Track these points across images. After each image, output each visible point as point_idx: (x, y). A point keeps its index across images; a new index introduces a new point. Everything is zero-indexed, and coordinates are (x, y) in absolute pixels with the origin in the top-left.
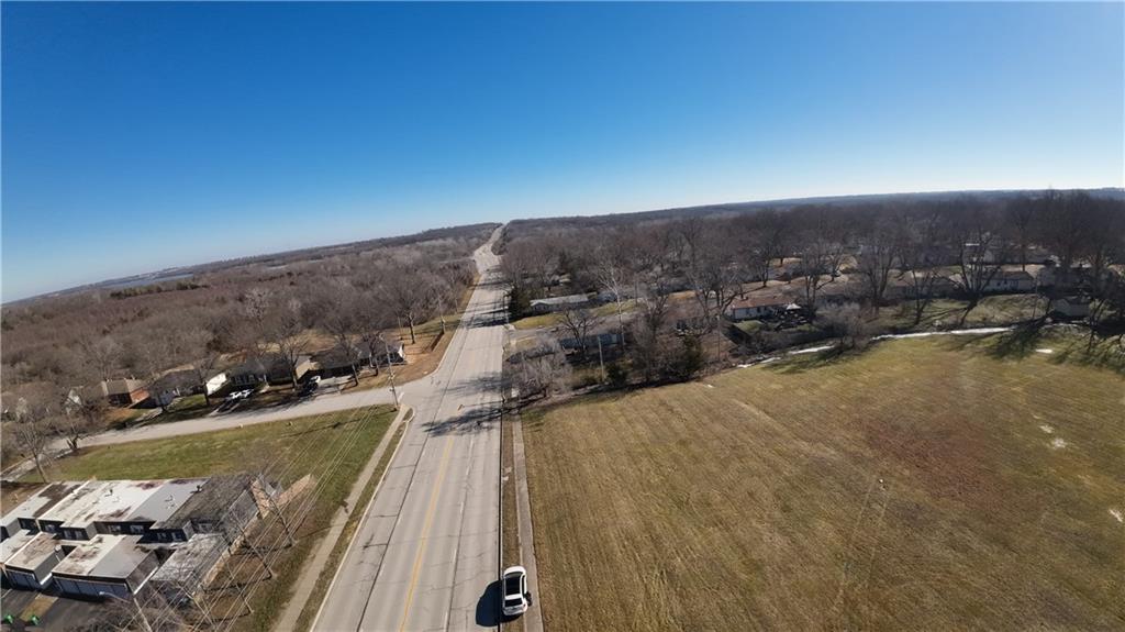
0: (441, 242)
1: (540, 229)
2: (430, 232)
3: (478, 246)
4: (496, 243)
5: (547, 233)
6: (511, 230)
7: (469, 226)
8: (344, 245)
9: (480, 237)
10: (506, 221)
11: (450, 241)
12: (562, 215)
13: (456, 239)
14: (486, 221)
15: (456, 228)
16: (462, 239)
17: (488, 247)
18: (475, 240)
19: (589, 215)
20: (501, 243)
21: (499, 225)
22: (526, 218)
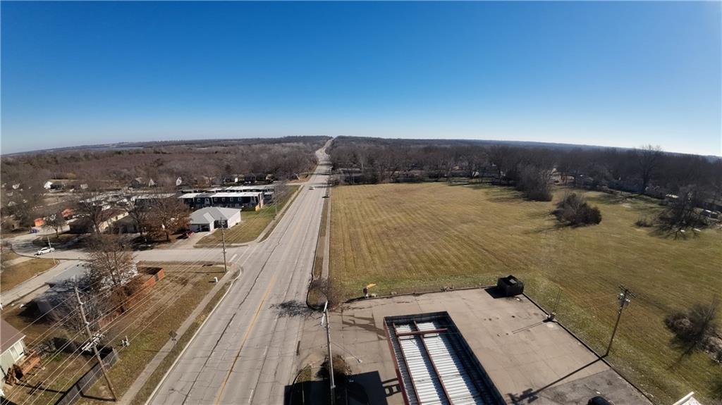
0: (295, 144)
1: (353, 143)
2: (289, 137)
3: (318, 149)
4: (328, 148)
5: (357, 146)
6: (337, 142)
7: (312, 137)
8: (236, 140)
9: (319, 144)
10: (335, 136)
11: (301, 144)
12: (369, 136)
13: (305, 143)
14: (323, 135)
15: (304, 137)
16: (308, 144)
17: (323, 150)
18: (316, 145)
19: (385, 138)
20: (331, 148)
21: (331, 138)
22: (347, 135)
